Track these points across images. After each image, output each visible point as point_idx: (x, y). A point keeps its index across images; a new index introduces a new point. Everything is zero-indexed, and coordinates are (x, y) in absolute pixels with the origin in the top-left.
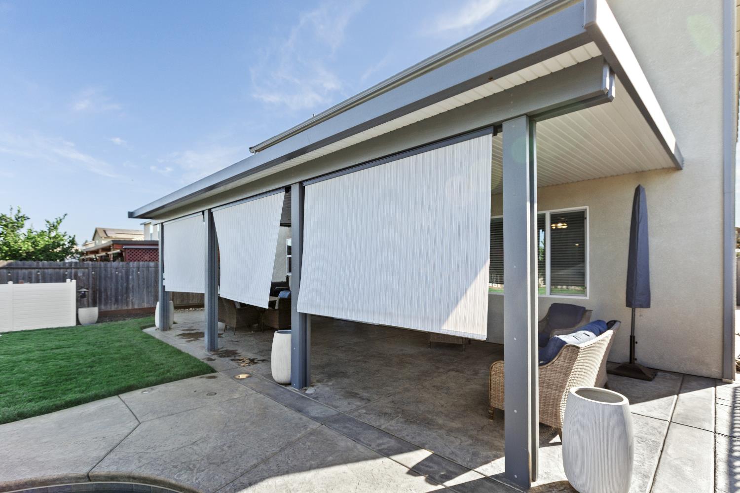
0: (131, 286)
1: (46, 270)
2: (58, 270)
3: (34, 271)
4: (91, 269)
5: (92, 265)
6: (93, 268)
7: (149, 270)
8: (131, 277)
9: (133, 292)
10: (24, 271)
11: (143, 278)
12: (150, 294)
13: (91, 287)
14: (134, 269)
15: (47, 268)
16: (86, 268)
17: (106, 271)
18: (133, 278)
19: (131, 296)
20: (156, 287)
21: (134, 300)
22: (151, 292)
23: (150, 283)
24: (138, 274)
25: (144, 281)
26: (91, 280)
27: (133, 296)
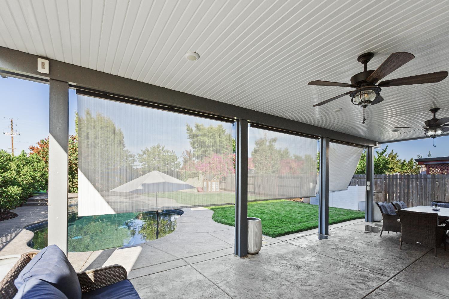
0: (411, 191)
1: (361, 179)
3: (356, 179)
4: (383, 179)
5: (384, 176)
6: (384, 178)
7: (427, 180)
8: (411, 185)
9: (413, 196)
11: (422, 186)
12: (428, 199)
13: (384, 190)
14: (414, 180)
15: (362, 178)
16: (381, 178)
17: (393, 180)
18: (413, 186)
19: (411, 199)
20: (434, 195)
21: (413, 202)
22: (428, 198)
23: (428, 191)
24: (417, 183)
25: (422, 189)
26: (383, 186)
27: (412, 199)
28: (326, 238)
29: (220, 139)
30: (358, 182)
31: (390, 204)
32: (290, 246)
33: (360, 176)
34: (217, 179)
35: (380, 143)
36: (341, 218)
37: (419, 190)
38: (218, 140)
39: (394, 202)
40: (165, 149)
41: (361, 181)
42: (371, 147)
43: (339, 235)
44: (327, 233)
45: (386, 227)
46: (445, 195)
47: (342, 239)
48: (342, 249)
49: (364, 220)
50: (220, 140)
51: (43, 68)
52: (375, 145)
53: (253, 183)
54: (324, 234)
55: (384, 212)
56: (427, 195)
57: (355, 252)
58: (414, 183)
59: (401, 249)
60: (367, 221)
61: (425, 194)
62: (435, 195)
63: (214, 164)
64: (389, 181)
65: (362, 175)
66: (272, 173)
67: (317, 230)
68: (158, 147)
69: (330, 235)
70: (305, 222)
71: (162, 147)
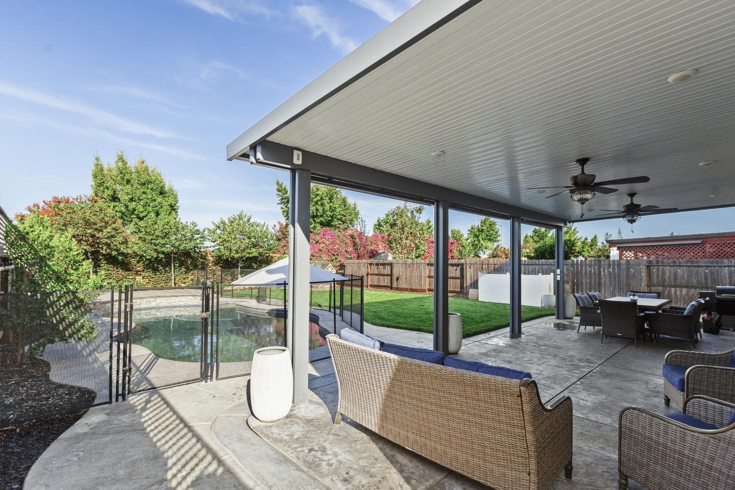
0: (603, 281)
2: (550, 266)
3: (537, 266)
4: (570, 266)
5: (571, 262)
8: (602, 274)
10: (532, 266)
11: (615, 275)
12: (622, 291)
13: (571, 280)
14: (606, 266)
15: (544, 265)
16: (567, 265)
17: (581, 267)
18: (604, 275)
19: (603, 291)
20: (628, 285)
21: (606, 295)
22: (623, 289)
23: (622, 280)
24: (610, 271)
25: (615, 278)
26: (570, 274)
27: (605, 291)
28: (520, 336)
29: (331, 204)
30: (539, 270)
31: (585, 295)
32: (488, 346)
33: (542, 262)
34: (332, 267)
35: (570, 222)
36: (527, 316)
37: (612, 280)
38: (327, 207)
39: (591, 293)
40: (251, 221)
41: (542, 269)
42: (561, 227)
43: (533, 333)
44: (520, 332)
45: (584, 322)
46: (641, 285)
47: (538, 337)
48: (543, 346)
49: (554, 317)
50: (330, 207)
51: (297, 160)
52: (566, 224)
53: (389, 273)
54: (516, 334)
55: (581, 305)
56: (620, 285)
57: (559, 348)
58: (606, 271)
59: (602, 343)
60: (558, 318)
61: (619, 284)
62: (630, 285)
63: (324, 245)
64: (577, 268)
65: (543, 260)
66: (417, 257)
67: (508, 329)
68: (240, 218)
69: (523, 334)
70: (487, 321)
71: (247, 218)
